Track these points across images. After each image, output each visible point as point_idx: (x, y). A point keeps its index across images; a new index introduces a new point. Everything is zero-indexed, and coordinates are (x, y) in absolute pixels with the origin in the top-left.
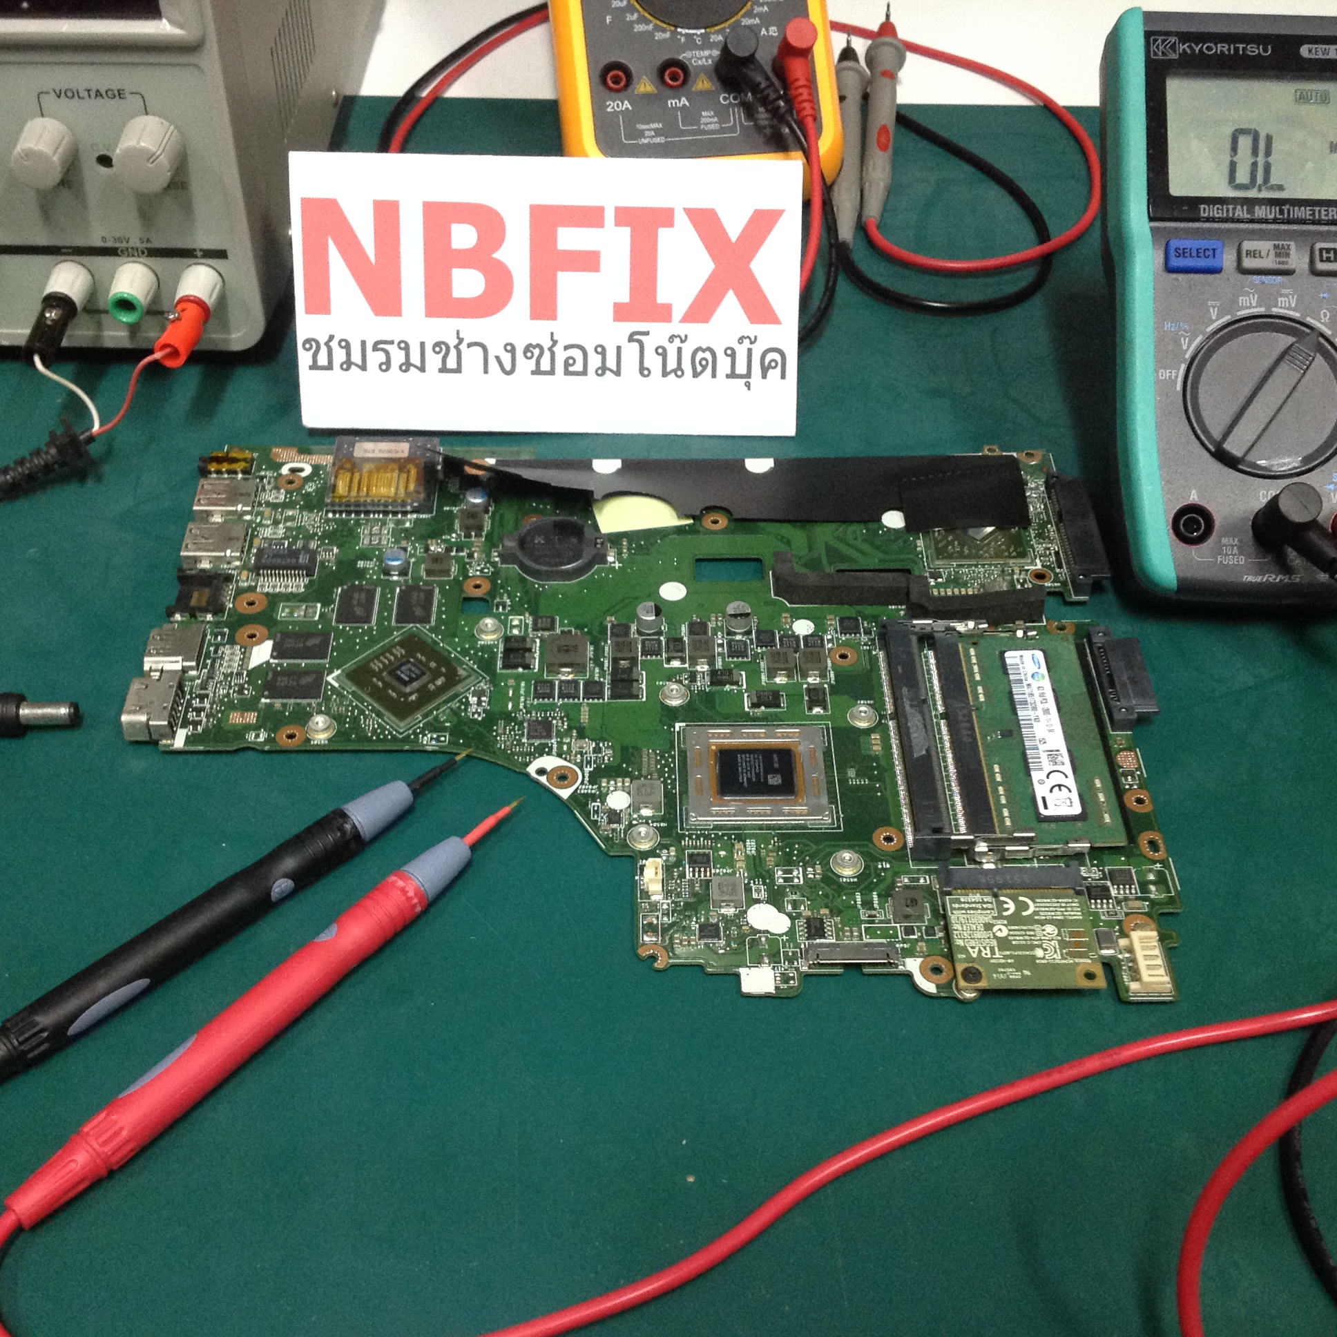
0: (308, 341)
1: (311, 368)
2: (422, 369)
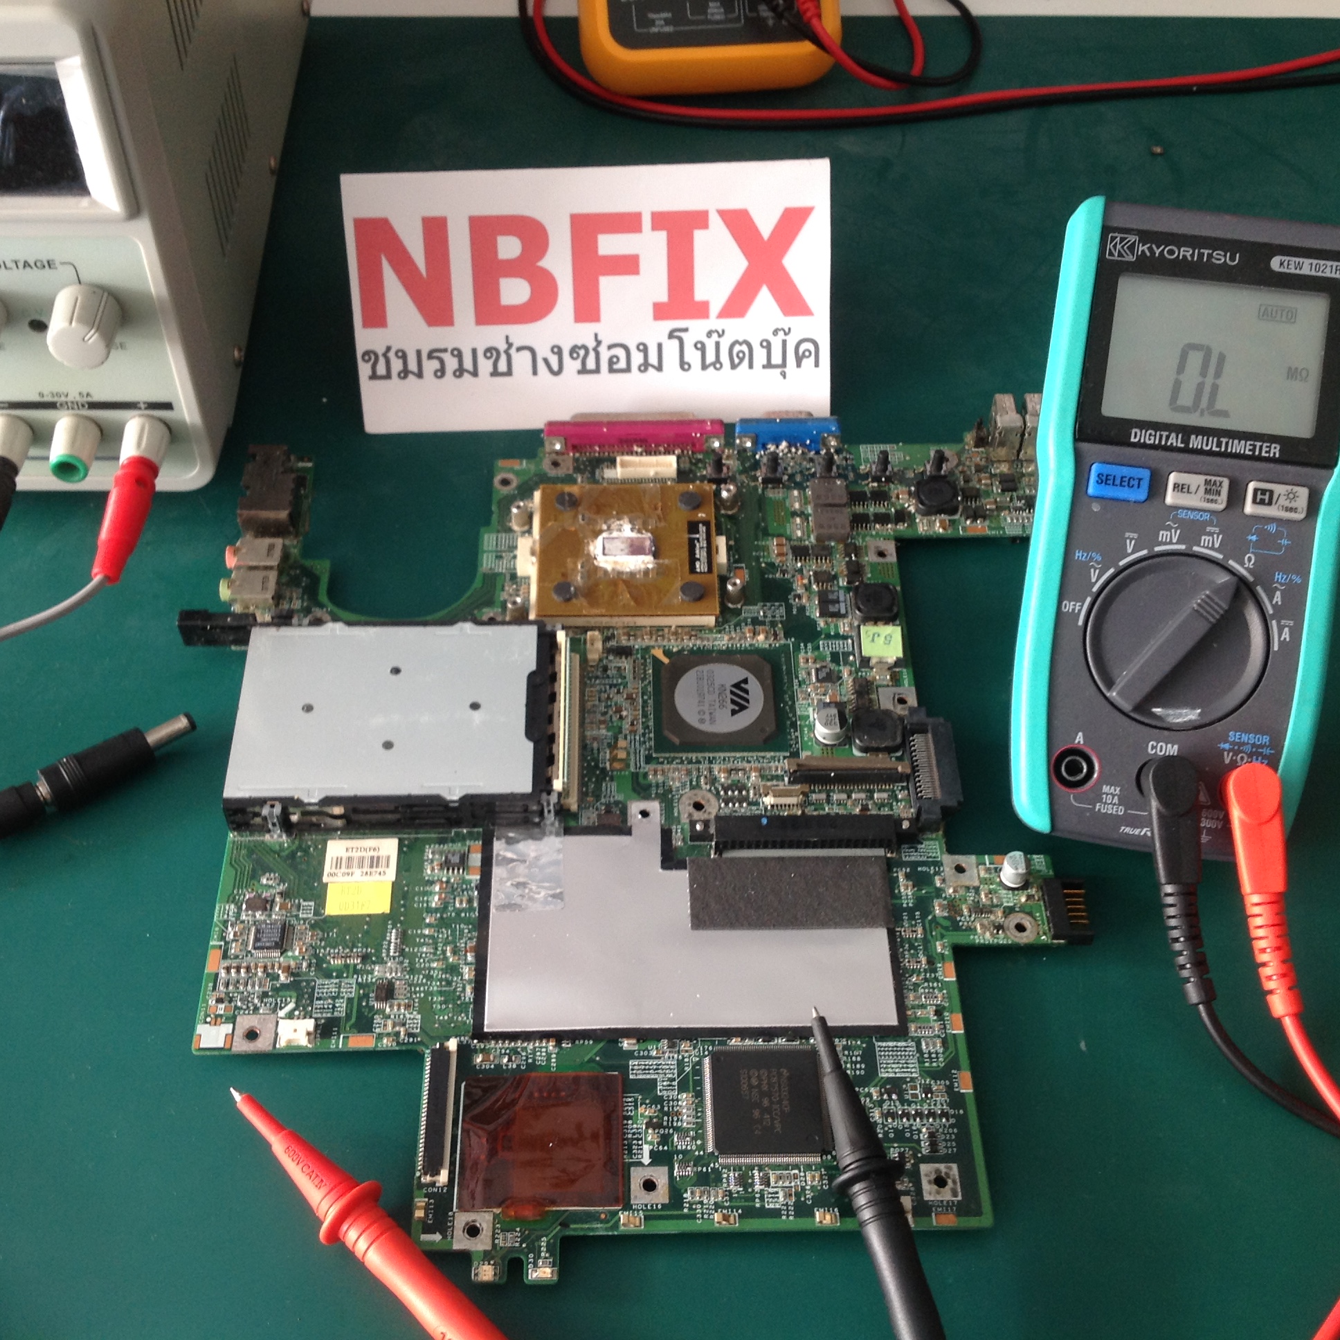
0: (366, 353)
1: (371, 378)
2: (475, 373)
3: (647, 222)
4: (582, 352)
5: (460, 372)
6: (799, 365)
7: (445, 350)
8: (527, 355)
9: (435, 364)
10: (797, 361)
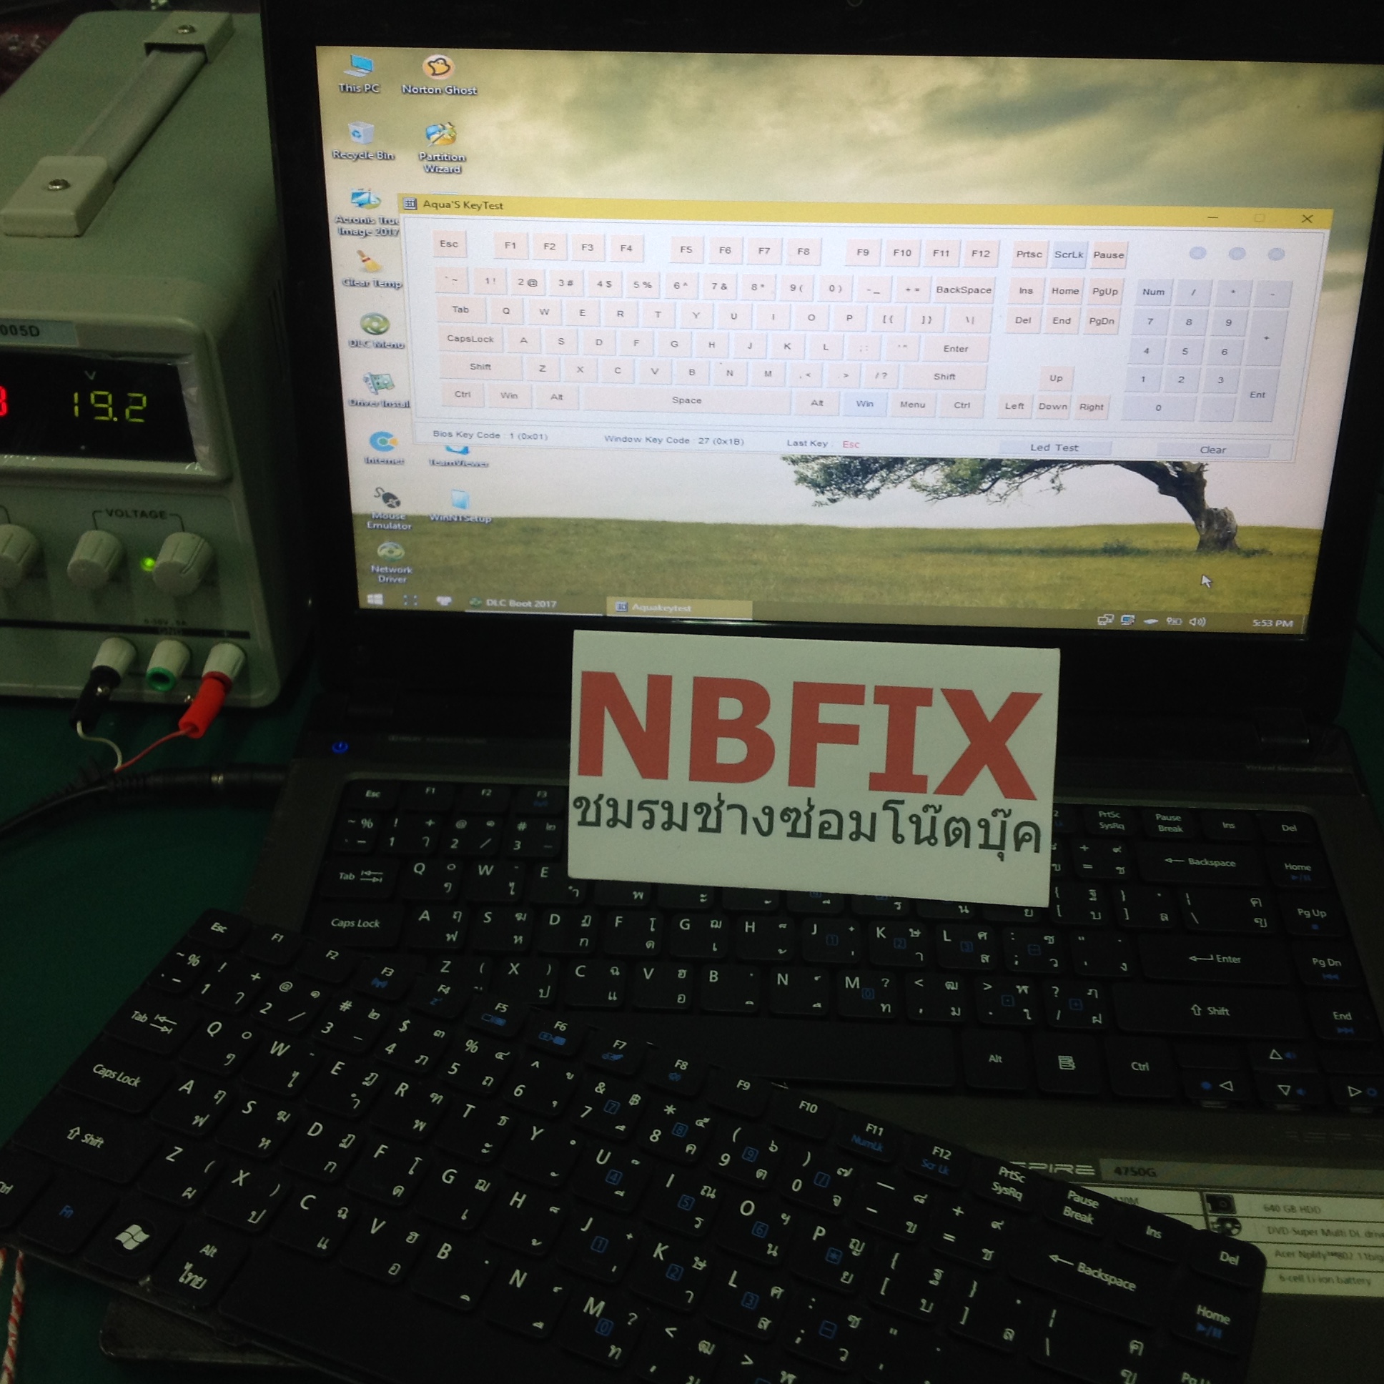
0: (579, 799)
1: (580, 824)
2: (683, 827)
3: (869, 695)
4: (793, 815)
5: (668, 825)
6: (1018, 848)
7: (656, 803)
8: (738, 812)
9: (645, 815)
10: (1016, 845)
